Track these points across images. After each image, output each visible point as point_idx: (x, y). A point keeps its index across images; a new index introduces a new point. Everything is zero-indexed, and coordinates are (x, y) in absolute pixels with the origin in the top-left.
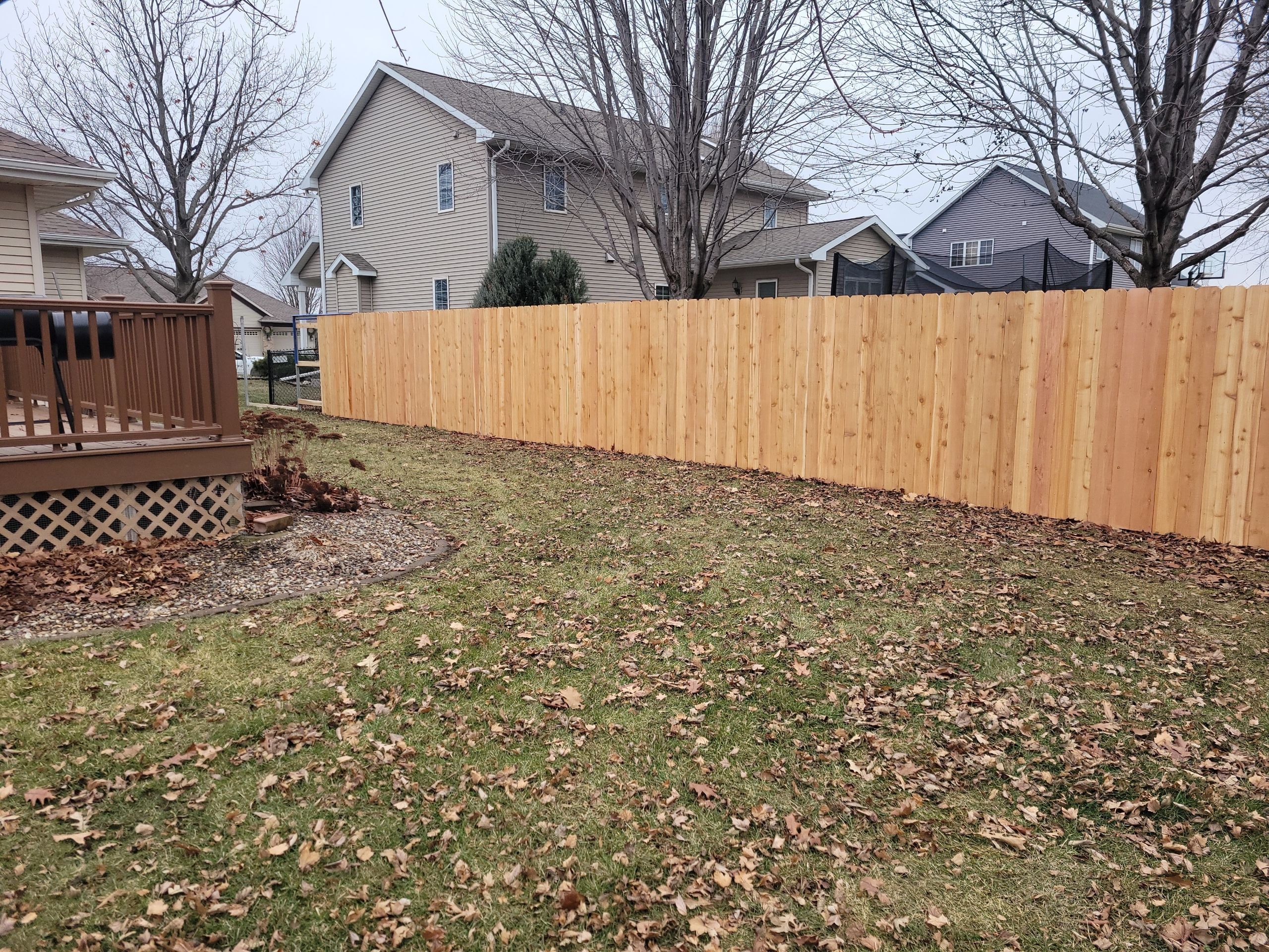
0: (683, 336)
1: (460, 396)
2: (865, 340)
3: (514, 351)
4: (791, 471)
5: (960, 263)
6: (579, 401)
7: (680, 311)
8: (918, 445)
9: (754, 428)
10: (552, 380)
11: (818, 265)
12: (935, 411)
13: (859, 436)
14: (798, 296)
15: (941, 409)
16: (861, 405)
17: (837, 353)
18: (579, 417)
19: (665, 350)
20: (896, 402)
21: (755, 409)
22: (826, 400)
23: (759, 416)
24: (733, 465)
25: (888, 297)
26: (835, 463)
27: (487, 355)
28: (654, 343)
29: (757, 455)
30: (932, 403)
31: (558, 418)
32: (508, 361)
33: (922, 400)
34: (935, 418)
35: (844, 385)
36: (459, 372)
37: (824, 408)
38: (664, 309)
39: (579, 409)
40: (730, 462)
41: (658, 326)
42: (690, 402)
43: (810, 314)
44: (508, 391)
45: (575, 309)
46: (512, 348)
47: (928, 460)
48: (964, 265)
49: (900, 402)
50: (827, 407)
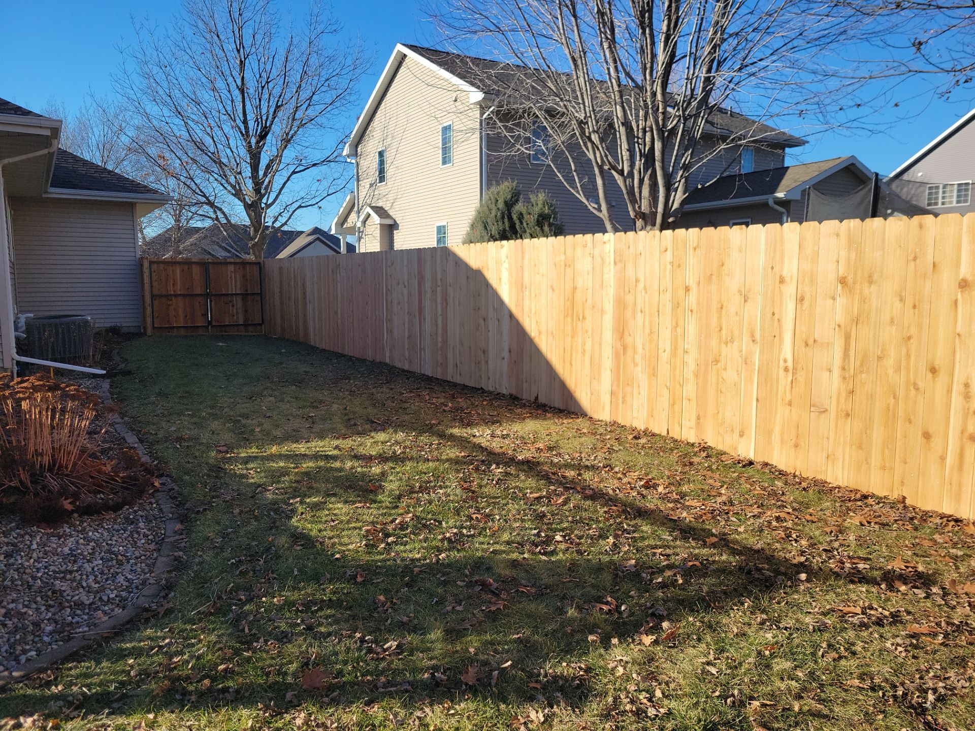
0: (610, 274)
1: (407, 334)
2: (843, 281)
3: (450, 291)
4: (736, 449)
5: (936, 204)
6: (506, 346)
7: (607, 246)
8: (927, 436)
9: (690, 389)
10: (482, 322)
11: (792, 204)
12: (957, 388)
13: (833, 414)
14: (747, 225)
15: (967, 385)
16: (836, 371)
17: (800, 300)
18: (505, 362)
19: (590, 291)
20: (891, 371)
21: (692, 366)
22: (785, 361)
23: (696, 375)
24: (664, 433)
25: (878, 221)
26: (796, 446)
27: (428, 295)
28: (579, 284)
29: (693, 423)
30: (952, 375)
31: (487, 362)
32: (445, 301)
33: (933, 371)
34: (956, 399)
35: (811, 342)
36: (406, 311)
37: (781, 371)
38: (590, 245)
39: (506, 354)
40: (659, 428)
41: (584, 264)
42: (617, 355)
43: (763, 247)
44: (445, 331)
45: (502, 246)
46: (448, 288)
47: (943, 458)
48: (940, 206)
49: (898, 370)
50: (786, 369)
